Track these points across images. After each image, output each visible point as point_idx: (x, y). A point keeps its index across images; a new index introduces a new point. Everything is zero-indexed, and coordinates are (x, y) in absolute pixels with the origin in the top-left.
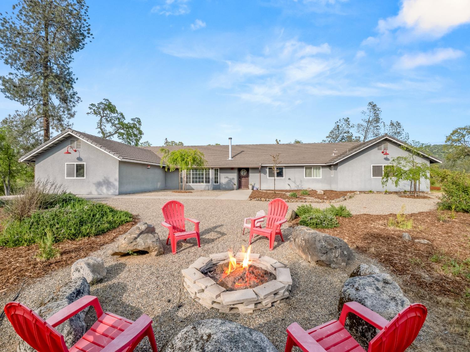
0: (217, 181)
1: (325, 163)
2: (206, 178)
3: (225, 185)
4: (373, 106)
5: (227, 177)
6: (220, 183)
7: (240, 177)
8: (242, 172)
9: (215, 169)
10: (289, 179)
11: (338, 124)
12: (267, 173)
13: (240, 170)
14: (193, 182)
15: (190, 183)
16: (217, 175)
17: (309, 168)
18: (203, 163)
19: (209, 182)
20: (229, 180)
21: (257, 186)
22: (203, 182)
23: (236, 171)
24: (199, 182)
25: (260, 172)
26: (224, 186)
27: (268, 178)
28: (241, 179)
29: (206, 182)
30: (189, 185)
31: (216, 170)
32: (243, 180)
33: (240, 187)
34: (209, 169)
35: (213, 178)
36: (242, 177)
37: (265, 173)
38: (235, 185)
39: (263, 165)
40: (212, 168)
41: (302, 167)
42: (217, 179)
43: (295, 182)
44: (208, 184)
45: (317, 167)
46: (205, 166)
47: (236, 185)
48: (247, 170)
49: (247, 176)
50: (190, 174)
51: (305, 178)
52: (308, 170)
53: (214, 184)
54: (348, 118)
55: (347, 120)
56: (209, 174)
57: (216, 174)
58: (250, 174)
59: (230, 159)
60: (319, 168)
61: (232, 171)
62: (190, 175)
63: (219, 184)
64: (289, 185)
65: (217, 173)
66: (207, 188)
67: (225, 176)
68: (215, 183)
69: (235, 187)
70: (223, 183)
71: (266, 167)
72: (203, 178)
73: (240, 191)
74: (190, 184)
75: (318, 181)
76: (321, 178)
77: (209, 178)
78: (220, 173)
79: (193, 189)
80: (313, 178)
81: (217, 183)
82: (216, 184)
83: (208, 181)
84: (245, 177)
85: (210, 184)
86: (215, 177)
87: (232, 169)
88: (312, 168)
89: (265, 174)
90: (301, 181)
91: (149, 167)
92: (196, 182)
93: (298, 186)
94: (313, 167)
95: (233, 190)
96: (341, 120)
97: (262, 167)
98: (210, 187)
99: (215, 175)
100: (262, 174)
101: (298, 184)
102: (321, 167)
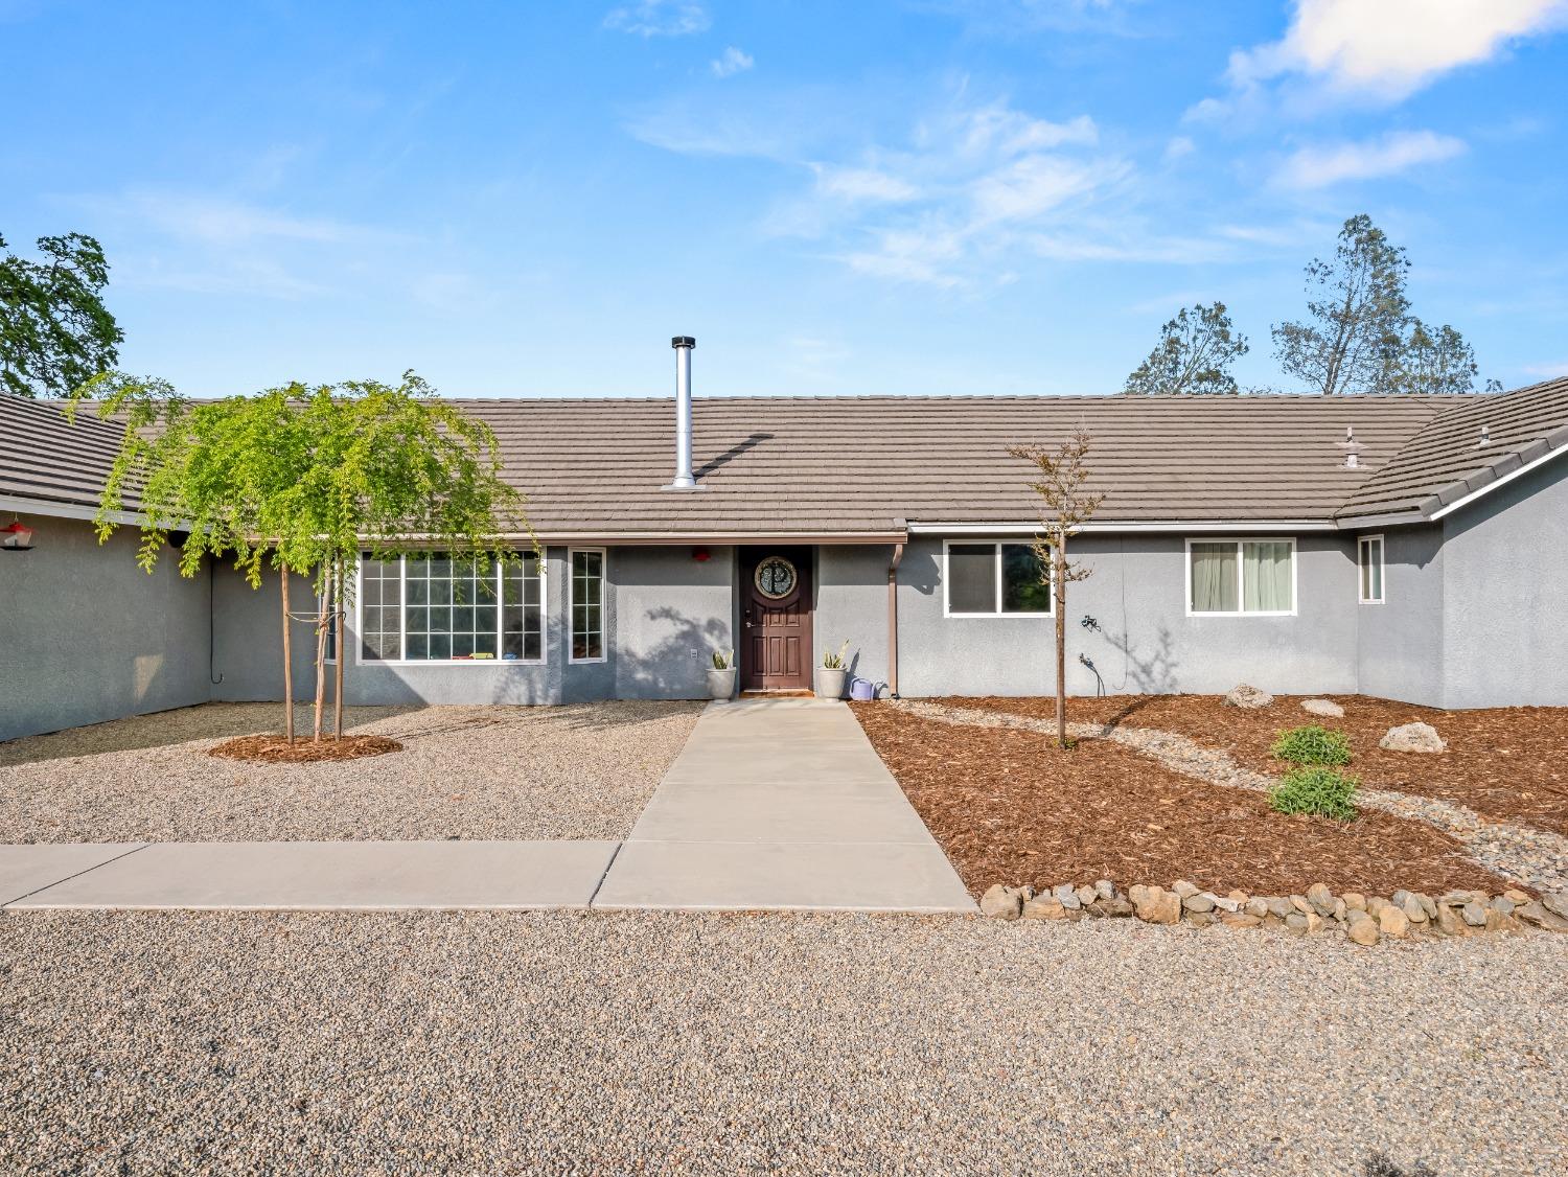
0: (595, 640)
1: (1331, 512)
2: (512, 623)
3: (645, 664)
4: (1366, 240)
5: (667, 613)
6: (613, 655)
7: (749, 610)
8: (767, 574)
9: (579, 560)
10: (1090, 622)
11: (1176, 332)
12: (939, 582)
13: (748, 557)
14: (416, 649)
15: (394, 653)
16: (595, 596)
17: (1213, 545)
18: (484, 503)
19: (533, 649)
20: (684, 635)
21: (872, 673)
22: (487, 646)
23: (728, 568)
24: (463, 650)
25: (892, 575)
26: (640, 675)
27: (947, 614)
28: (758, 623)
29: (514, 647)
30: (389, 671)
31: (586, 562)
32: (774, 629)
33: (748, 681)
34: (531, 556)
35: (564, 621)
36: (771, 611)
37: (928, 583)
38: (721, 665)
39: (917, 529)
40: (556, 550)
41: (1173, 540)
42: (595, 624)
43: (1123, 645)
44: (525, 662)
45: (1268, 543)
46: (503, 526)
47: (731, 668)
48: (802, 559)
49: (803, 602)
50: (392, 588)
51: (1189, 613)
52: (1210, 565)
53: (571, 660)
54: (1221, 308)
55: (1216, 317)
56: (533, 588)
57: (585, 591)
58: (825, 593)
59: (682, 482)
60: (1281, 554)
61: (700, 567)
62: (392, 595)
63: (604, 659)
64: (1089, 665)
65: (595, 586)
66: (519, 692)
67: (656, 606)
68: (578, 653)
69: (723, 679)
70: (629, 653)
71: (938, 538)
72: (487, 620)
73: (753, 707)
74: (390, 663)
75: (1272, 635)
76: (1294, 612)
77: (533, 621)
78: (609, 580)
79: (418, 704)
80: (1241, 613)
81: (595, 648)
82: (587, 660)
83: (525, 643)
84: (786, 611)
85: (544, 660)
86: (578, 613)
87: (701, 553)
88: (1234, 548)
89: (929, 592)
90: (1165, 635)
91: (22, 537)
92: (440, 650)
93: (1146, 670)
94: (1240, 542)
95: (709, 699)
96: (1188, 317)
97: (914, 538)
98: (539, 686)
99: (578, 597)
100: (907, 592)
101: (1144, 654)
102: (1294, 542)
